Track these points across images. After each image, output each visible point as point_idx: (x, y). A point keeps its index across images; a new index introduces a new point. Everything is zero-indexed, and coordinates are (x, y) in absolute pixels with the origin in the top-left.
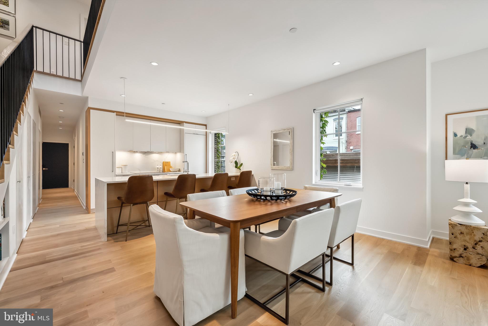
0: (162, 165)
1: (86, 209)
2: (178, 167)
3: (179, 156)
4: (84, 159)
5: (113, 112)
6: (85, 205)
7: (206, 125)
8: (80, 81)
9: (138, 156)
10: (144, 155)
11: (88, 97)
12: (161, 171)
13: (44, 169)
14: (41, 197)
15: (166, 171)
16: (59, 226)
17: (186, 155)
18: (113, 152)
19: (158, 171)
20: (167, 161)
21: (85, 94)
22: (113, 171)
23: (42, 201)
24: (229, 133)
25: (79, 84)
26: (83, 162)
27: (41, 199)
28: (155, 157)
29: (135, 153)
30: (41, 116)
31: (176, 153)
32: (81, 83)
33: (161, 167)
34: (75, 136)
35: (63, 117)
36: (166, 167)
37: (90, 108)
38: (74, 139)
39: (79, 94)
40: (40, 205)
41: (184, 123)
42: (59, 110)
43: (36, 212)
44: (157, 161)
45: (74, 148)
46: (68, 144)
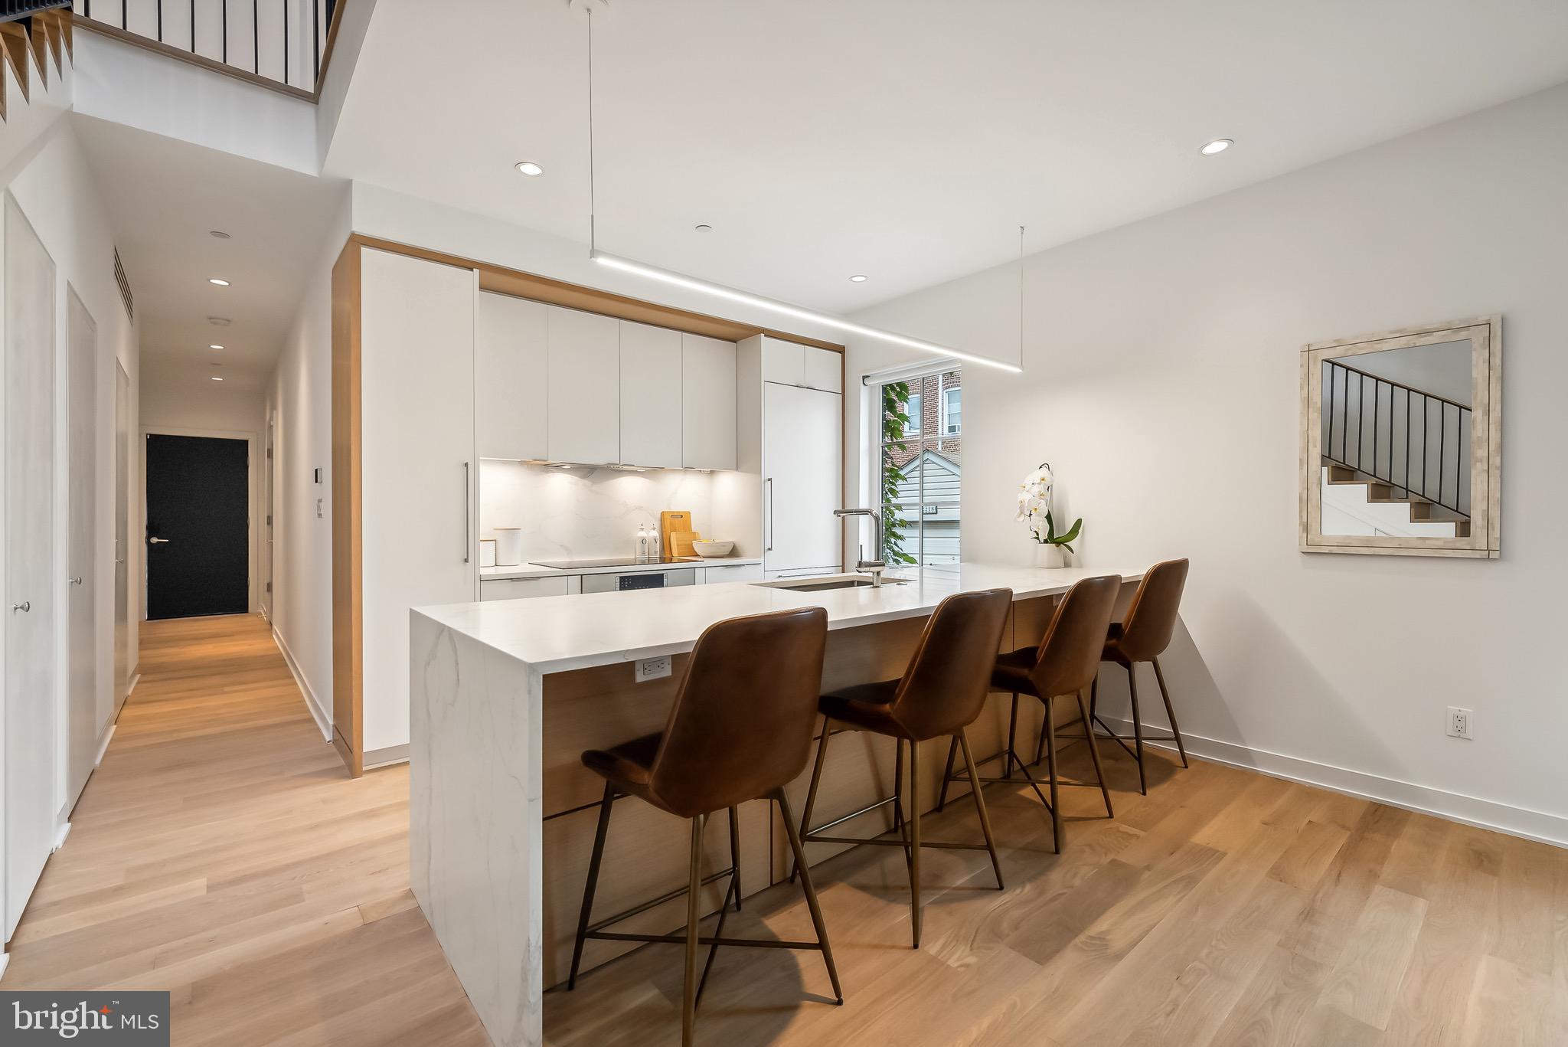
0: (657, 525)
1: (335, 741)
2: (726, 537)
3: (729, 486)
4: (320, 501)
5: (468, 265)
6: (331, 722)
7: (844, 347)
8: (314, 98)
9: (562, 486)
10: (587, 482)
11: (351, 180)
12: (656, 552)
13: (154, 540)
14: (132, 663)
15: (675, 552)
16: (204, 892)
17: (770, 480)
18: (466, 465)
19: (644, 553)
20: (677, 507)
21: (338, 166)
22: (466, 561)
23: (138, 683)
24: (1021, 366)
25: (306, 110)
26: (320, 515)
27: (133, 675)
28: (629, 488)
29: (547, 472)
30: (134, 314)
31: (712, 472)
32: (317, 112)
33: (656, 534)
34: (274, 408)
35: (228, 321)
36: (673, 535)
37: (357, 242)
38: (271, 419)
39: (306, 166)
40: (127, 713)
41: (762, 335)
42: (209, 280)
43: (98, 761)
44: (640, 508)
45: (268, 456)
46: (246, 442)
